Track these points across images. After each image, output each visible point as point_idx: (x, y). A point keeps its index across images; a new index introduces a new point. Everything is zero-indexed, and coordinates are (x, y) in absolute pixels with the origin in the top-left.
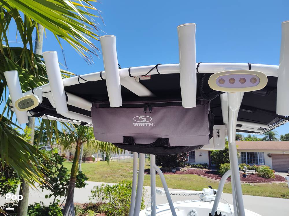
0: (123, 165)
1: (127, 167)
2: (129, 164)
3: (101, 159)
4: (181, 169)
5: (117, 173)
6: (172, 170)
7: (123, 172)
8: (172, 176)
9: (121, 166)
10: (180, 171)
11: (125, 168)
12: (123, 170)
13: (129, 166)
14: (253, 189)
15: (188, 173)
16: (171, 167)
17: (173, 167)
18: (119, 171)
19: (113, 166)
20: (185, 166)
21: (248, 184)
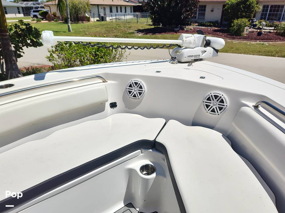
0: (120, 25)
1: (124, 27)
2: (128, 23)
3: (98, 19)
4: (186, 28)
5: (111, 34)
6: (175, 29)
7: (118, 33)
8: (173, 36)
9: (117, 26)
10: (183, 29)
11: (122, 28)
12: (119, 30)
13: (128, 25)
14: (266, 49)
15: (193, 32)
16: (173, 26)
17: (176, 26)
18: (115, 31)
19: (109, 26)
20: (190, 25)
21: (262, 43)
